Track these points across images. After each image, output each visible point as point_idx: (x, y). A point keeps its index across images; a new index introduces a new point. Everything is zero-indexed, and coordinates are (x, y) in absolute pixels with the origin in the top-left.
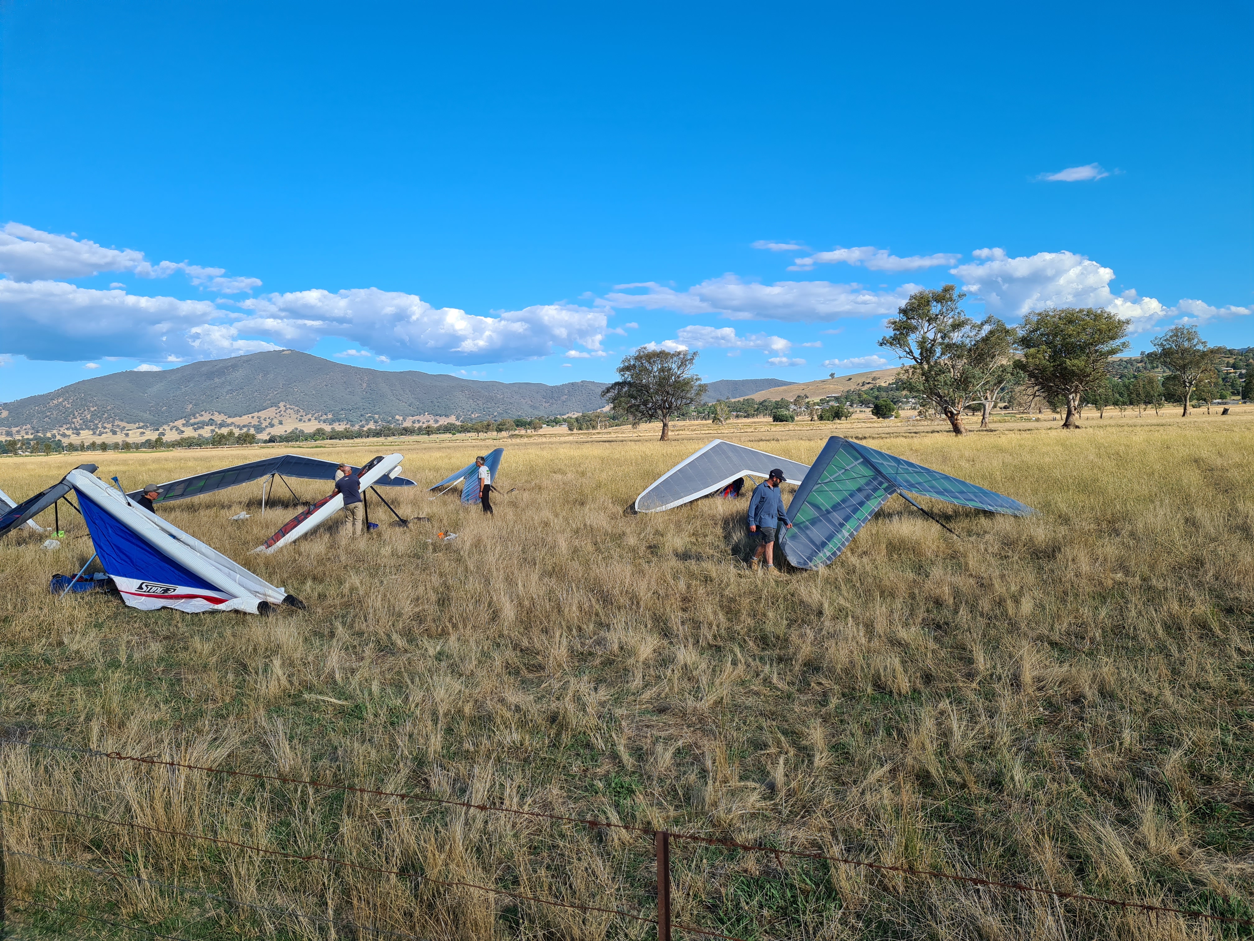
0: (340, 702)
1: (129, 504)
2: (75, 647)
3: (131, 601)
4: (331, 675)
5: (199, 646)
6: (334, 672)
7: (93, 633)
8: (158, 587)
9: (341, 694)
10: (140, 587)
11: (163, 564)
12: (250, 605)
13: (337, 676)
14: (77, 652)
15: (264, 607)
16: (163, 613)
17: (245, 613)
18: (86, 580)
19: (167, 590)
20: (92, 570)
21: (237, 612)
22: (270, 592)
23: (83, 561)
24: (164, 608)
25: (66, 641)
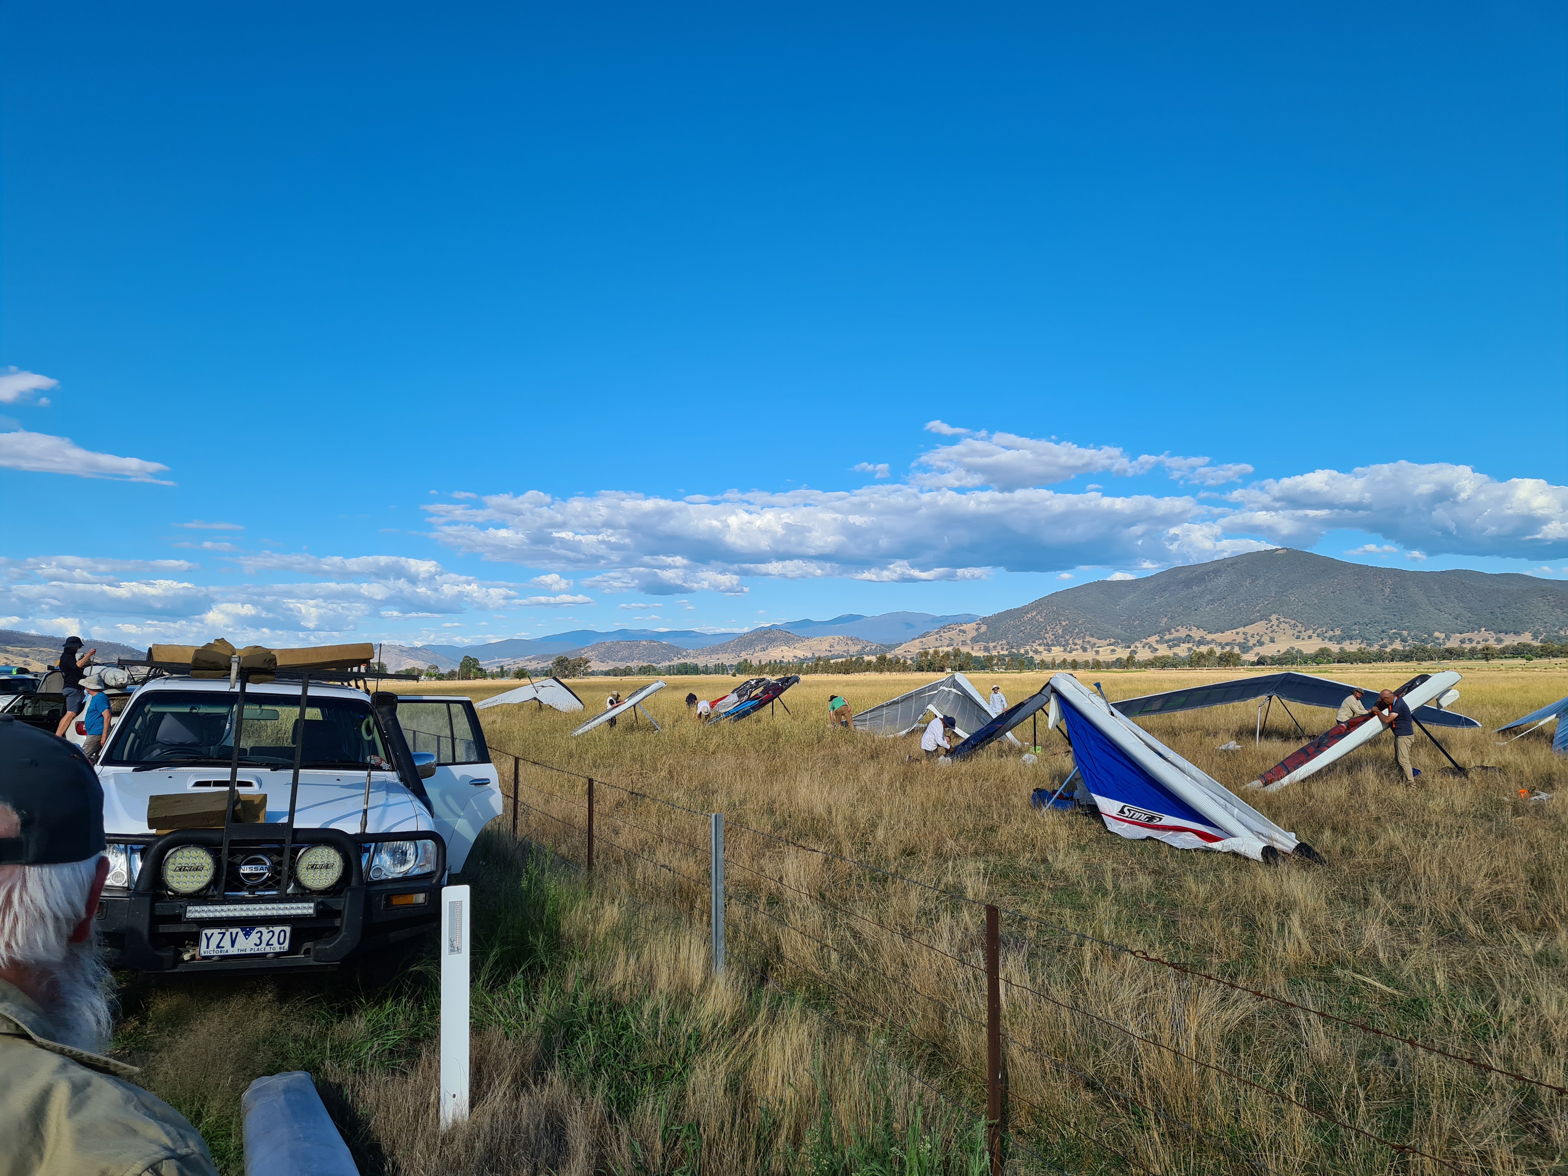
0: (1389, 990)
1: (1112, 714)
2: (1059, 866)
3: (1114, 827)
4: (1372, 953)
5: (1194, 888)
6: (1375, 947)
7: (1075, 855)
8: (1142, 814)
9: (1389, 980)
10: (1122, 811)
11: (1147, 786)
12: (1253, 848)
13: (1381, 955)
14: (1062, 872)
15: (1269, 852)
16: (1149, 844)
17: (1247, 859)
18: (1067, 798)
19: (1151, 818)
20: (1071, 787)
21: (1236, 855)
22: (1277, 836)
23: (1061, 776)
24: (1149, 838)
25: (1050, 858)
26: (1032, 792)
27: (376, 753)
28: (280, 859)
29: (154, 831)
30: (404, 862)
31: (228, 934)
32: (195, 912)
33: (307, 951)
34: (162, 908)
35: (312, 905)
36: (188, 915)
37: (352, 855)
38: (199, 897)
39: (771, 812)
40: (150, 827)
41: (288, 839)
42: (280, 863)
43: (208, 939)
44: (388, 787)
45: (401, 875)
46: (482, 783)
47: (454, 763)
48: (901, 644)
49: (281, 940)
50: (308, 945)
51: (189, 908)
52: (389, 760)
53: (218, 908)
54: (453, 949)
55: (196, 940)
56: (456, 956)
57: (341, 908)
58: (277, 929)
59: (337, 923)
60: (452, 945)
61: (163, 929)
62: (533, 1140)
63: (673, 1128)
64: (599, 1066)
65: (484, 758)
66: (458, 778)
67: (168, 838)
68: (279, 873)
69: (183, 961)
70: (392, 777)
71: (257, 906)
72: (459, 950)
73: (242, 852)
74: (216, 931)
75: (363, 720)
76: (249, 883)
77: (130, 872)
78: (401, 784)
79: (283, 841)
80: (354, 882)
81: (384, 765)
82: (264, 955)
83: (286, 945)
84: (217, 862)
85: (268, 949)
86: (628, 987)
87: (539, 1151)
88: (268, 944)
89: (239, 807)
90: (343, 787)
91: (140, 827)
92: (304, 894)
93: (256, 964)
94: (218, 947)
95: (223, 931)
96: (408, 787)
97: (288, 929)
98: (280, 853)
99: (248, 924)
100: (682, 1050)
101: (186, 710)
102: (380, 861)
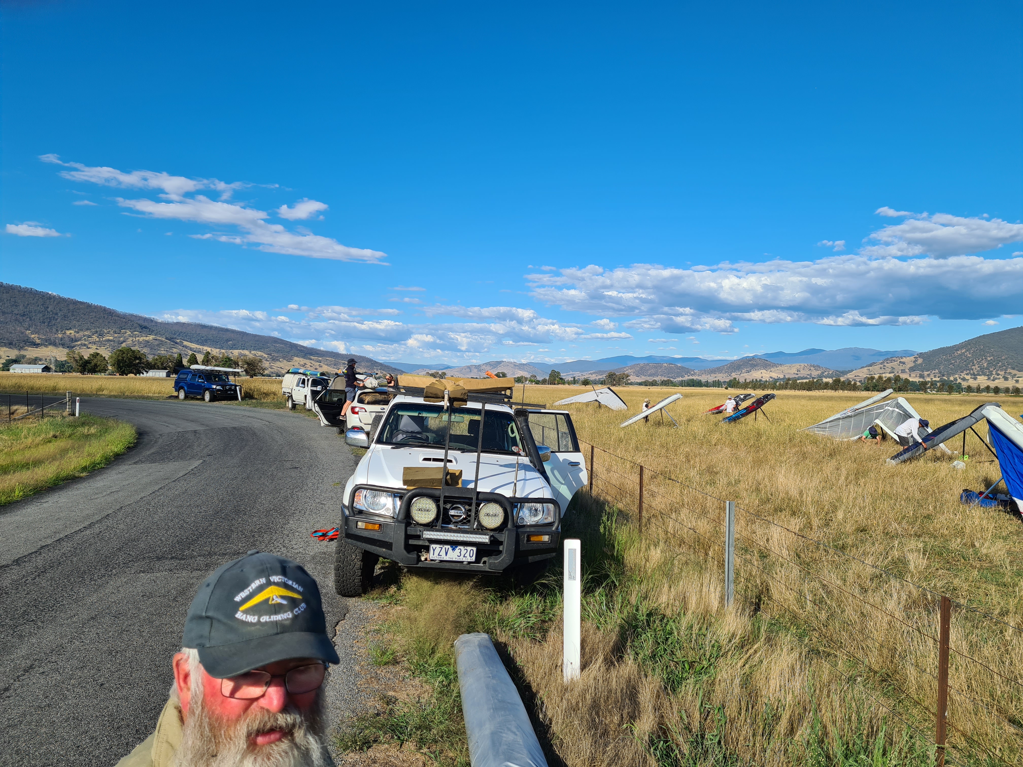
2: (984, 551)
14: (987, 556)
18: (992, 499)
20: (997, 491)
23: (988, 482)
25: (977, 544)
26: (961, 492)
27: (517, 445)
28: (470, 508)
29: (405, 487)
30: (535, 515)
31: (444, 549)
32: (428, 535)
33: (485, 562)
34: (411, 531)
35: (488, 537)
36: (424, 536)
37: (509, 510)
38: (430, 526)
39: (758, 490)
40: (404, 484)
41: (474, 498)
42: (470, 510)
43: (434, 550)
44: (525, 468)
45: (534, 523)
46: (576, 464)
47: (559, 452)
48: (852, 371)
49: (471, 555)
50: (485, 559)
51: (424, 532)
52: (524, 450)
53: (438, 533)
54: (572, 578)
55: (427, 549)
56: (572, 582)
57: (503, 540)
58: (469, 548)
59: (501, 548)
60: (570, 575)
61: (411, 542)
62: (620, 700)
63: (707, 706)
64: (655, 655)
65: (577, 449)
66: (561, 460)
67: (413, 491)
68: (470, 516)
69: (421, 561)
70: (525, 460)
71: (459, 535)
72: (574, 578)
73: (450, 502)
74: (438, 546)
75: (509, 425)
76: (454, 520)
77: (394, 508)
78: (531, 465)
79: (472, 499)
80: (510, 525)
81: (522, 453)
82: (462, 562)
83: (473, 559)
84: (438, 507)
85: (464, 559)
86: (670, 606)
87: (624, 707)
88: (464, 556)
89: (448, 477)
90: (501, 466)
91: (398, 484)
92: (481, 529)
93: (458, 566)
94: (439, 555)
95: (441, 546)
96: (536, 467)
97: (475, 549)
98: (470, 505)
99: (454, 544)
100: (708, 654)
101: (416, 414)
102: (523, 513)
